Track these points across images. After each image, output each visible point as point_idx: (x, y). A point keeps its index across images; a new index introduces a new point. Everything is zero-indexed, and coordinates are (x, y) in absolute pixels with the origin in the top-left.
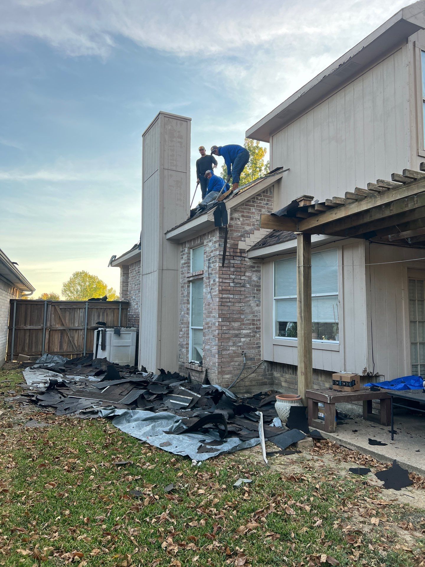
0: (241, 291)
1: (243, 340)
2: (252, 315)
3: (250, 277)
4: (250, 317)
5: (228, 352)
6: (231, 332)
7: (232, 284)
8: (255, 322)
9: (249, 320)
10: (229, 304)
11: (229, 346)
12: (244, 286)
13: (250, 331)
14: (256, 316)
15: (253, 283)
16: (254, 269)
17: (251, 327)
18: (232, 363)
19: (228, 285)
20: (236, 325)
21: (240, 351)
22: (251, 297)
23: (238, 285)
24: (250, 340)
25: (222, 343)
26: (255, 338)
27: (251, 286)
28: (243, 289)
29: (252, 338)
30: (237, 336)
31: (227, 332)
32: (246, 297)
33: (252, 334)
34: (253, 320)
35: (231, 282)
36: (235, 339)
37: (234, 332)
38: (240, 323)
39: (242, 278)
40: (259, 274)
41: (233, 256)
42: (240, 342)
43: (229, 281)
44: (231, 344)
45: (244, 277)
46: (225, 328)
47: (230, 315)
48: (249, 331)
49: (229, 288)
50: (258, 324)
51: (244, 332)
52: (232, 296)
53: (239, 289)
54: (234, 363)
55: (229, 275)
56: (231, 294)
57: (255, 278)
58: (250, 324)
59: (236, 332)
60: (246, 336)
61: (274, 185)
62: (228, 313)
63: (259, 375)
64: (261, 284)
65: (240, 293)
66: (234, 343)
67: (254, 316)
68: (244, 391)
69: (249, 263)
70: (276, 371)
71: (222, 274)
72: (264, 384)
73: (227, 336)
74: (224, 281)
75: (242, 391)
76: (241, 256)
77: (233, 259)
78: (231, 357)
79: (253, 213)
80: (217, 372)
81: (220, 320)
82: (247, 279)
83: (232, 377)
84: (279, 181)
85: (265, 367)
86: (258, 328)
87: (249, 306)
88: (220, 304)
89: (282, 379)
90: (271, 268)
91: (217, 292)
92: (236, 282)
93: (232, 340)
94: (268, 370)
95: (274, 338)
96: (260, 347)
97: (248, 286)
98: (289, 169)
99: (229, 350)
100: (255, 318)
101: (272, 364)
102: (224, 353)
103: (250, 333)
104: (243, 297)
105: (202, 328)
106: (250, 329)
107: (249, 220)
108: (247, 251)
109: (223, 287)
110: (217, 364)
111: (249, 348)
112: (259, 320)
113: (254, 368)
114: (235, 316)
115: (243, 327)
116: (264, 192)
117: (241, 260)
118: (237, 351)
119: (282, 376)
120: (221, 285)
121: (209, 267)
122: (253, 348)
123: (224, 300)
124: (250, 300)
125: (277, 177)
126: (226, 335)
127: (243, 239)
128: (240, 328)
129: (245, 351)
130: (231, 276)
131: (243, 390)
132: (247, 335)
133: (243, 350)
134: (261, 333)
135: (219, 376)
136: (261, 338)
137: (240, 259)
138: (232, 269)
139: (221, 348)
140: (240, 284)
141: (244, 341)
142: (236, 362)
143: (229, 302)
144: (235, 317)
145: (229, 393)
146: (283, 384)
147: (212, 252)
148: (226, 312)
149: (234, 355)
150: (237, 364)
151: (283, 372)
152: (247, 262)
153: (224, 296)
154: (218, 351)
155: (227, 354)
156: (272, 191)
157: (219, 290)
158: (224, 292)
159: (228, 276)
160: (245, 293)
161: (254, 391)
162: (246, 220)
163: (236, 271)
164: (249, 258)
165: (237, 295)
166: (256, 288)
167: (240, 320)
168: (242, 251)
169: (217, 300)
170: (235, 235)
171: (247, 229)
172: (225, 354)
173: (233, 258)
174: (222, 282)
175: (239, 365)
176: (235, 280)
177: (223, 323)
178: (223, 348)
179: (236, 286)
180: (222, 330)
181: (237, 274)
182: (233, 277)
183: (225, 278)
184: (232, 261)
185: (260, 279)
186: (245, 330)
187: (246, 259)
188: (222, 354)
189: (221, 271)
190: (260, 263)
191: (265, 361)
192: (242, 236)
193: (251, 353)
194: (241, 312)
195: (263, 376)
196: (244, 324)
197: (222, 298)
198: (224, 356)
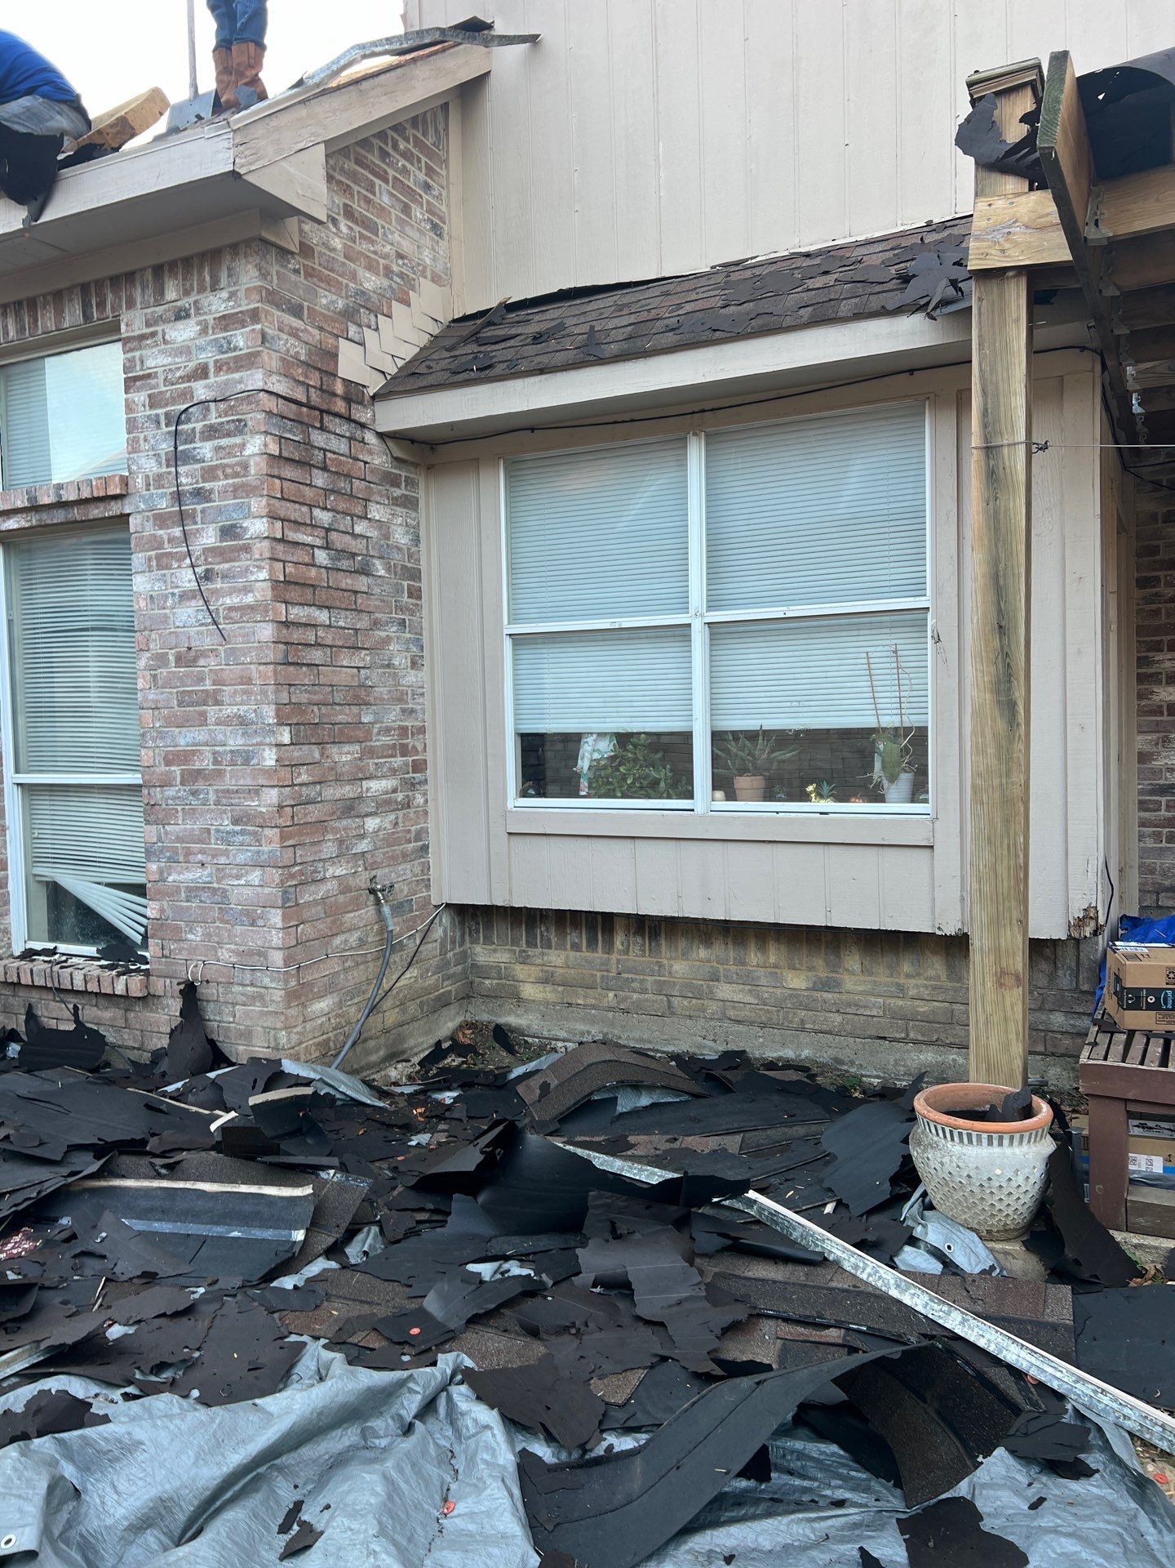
0: (356, 592)
1: (371, 824)
2: (398, 708)
4: (393, 717)
5: (322, 890)
6: (328, 792)
7: (322, 557)
8: (410, 741)
9: (388, 730)
10: (317, 656)
11: (324, 861)
12: (365, 571)
13: (395, 783)
14: (412, 711)
15: (396, 558)
16: (397, 492)
17: (398, 761)
18: (337, 941)
19: (307, 559)
20: (344, 755)
21: (363, 880)
22: (392, 622)
23: (345, 564)
25: (299, 853)
26: (412, 811)
27: (388, 570)
28: (362, 583)
29: (400, 813)
30: (350, 808)
31: (311, 792)
32: (376, 624)
33: (400, 796)
34: (403, 731)
35: (318, 542)
36: (345, 822)
37: (338, 792)
38: (357, 747)
39: (358, 529)
40: (414, 515)
41: (322, 411)
42: (362, 837)
43: (309, 540)
44: (329, 849)
45: (365, 523)
46: (304, 778)
47: (323, 710)
48: (389, 784)
49: (313, 572)
50: (420, 747)
51: (376, 786)
52: (323, 616)
53: (347, 582)
54: (344, 937)
55: (310, 507)
56: (320, 607)
57: (400, 537)
58: (393, 751)
59: (348, 791)
60: (384, 804)
62: (316, 698)
63: (427, 971)
64: (423, 567)
65: (350, 601)
66: (341, 842)
67: (403, 711)
68: (382, 1053)
69: (378, 458)
70: (488, 940)
71: (283, 499)
72: (443, 1003)
73: (314, 813)
74: (292, 536)
75: (374, 1058)
76: (349, 420)
77: (322, 428)
78: (333, 910)
79: (382, 211)
80: (278, 995)
81: (286, 738)
82: (373, 533)
83: (340, 1004)
84: (471, 91)
85: (445, 932)
86: (420, 766)
87: (388, 666)
88: (280, 657)
89: (520, 971)
90: (495, 486)
91: (261, 591)
92: (339, 546)
93: (335, 830)
94: (453, 942)
95: (510, 805)
96: (425, 849)
97: (382, 572)
99: (324, 879)
100: (408, 724)
101: (471, 916)
102: (306, 897)
103: (395, 791)
104: (363, 623)
105: (134, 778)
106: (394, 772)
107: (373, 242)
108: (373, 398)
109: (290, 569)
110: (277, 958)
111: (394, 860)
112: (422, 730)
113: (411, 946)
114: (341, 712)
115: (371, 763)
117: (350, 439)
118: (352, 882)
120: (281, 556)
121: (177, 458)
122: (405, 857)
123: (296, 635)
124: (388, 641)
125: (463, 64)
126: (310, 807)
127: (353, 330)
128: (361, 769)
129: (379, 873)
130: (317, 512)
131: (377, 1050)
132: (387, 802)
133: (373, 873)
134: (429, 787)
135: (292, 1012)
136: (430, 807)
137: (344, 428)
138: (320, 479)
139: (292, 876)
140: (354, 555)
141: (376, 832)
142: (349, 930)
143: (317, 645)
144: (341, 718)
148: (304, 698)
149: (341, 898)
150: (353, 938)
152: (370, 453)
153: (297, 613)
154: (285, 892)
155: (316, 902)
157: (275, 583)
158: (293, 594)
159: (305, 509)
160: (374, 603)
161: (411, 1042)
162: (362, 236)
163: (333, 491)
164: (381, 436)
165: (343, 613)
166: (405, 584)
167: (360, 734)
168: (354, 393)
169: (267, 632)
170: (324, 301)
171: (368, 285)
172: (308, 904)
173: (321, 421)
174: (282, 540)
175: (362, 943)
176: (333, 536)
177: (297, 753)
178: (301, 873)
179: (339, 565)
180: (293, 785)
181: (340, 508)
182: (324, 517)
183: (296, 522)
184: (318, 438)
185: (416, 541)
186: (377, 777)
187: (370, 437)
188: (297, 905)
189: (277, 482)
190: (416, 465)
191: (448, 905)
192: (349, 315)
193: (400, 876)
194: (360, 696)
195: (439, 969)
196: (371, 752)
197: (287, 624)
198: (306, 914)
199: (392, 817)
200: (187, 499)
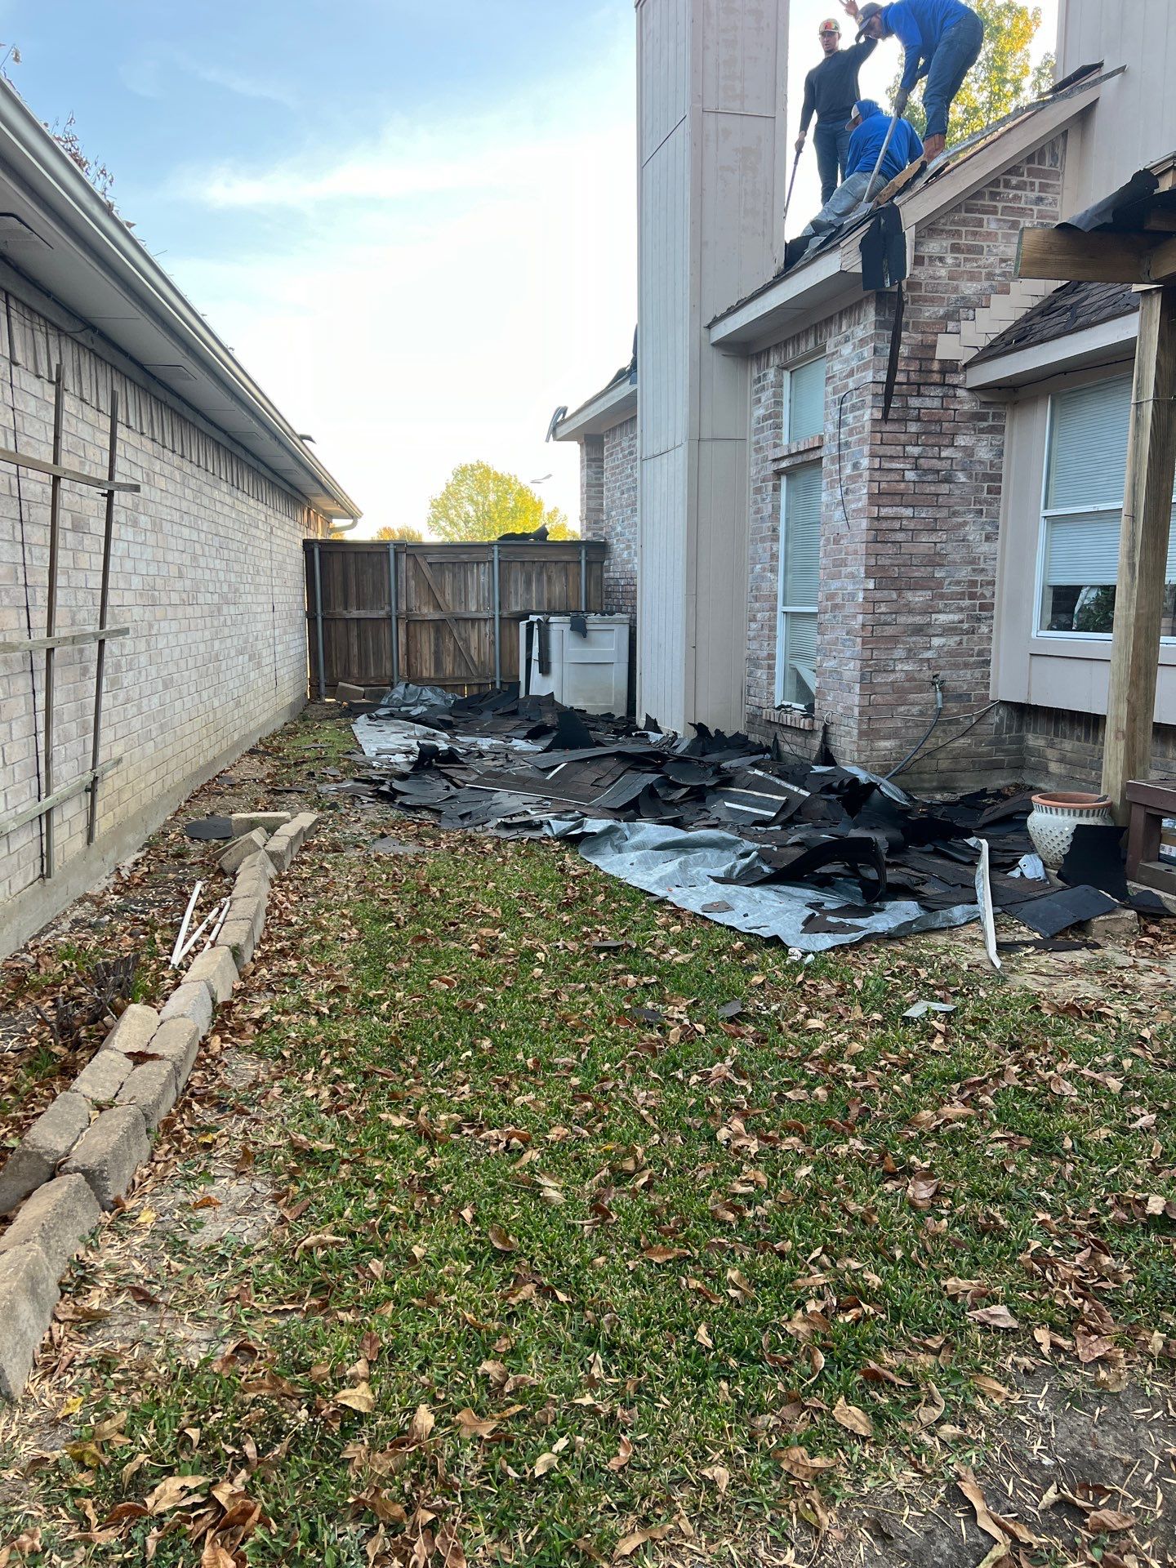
0: (938, 495)
1: (936, 642)
2: (969, 568)
3: (969, 451)
4: (964, 573)
5: (891, 677)
6: (902, 619)
7: (910, 475)
8: (979, 590)
9: (958, 583)
10: (900, 536)
11: (895, 660)
12: (948, 480)
13: (961, 617)
14: (983, 570)
15: (978, 468)
16: (985, 424)
17: (967, 602)
18: (902, 709)
19: (898, 478)
20: (918, 598)
21: (927, 674)
22: (970, 511)
23: (930, 478)
24: (961, 643)
25: (875, 653)
26: (976, 637)
27: (970, 477)
28: (944, 488)
29: (965, 637)
30: (918, 630)
31: (889, 618)
32: (955, 514)
33: (966, 626)
34: (973, 583)
35: (908, 467)
36: (914, 639)
37: (911, 620)
38: (930, 593)
39: (943, 454)
40: (999, 437)
41: (919, 385)
42: (929, 649)
43: (901, 466)
44: (900, 653)
45: (951, 449)
46: (883, 609)
47: (903, 569)
48: (956, 617)
49: (903, 485)
50: (988, 594)
51: (943, 618)
52: (908, 512)
53: (932, 489)
54: (907, 708)
55: (904, 446)
56: (906, 506)
57: (984, 453)
58: (961, 597)
59: (918, 619)
60: (948, 630)
61: (1067, 131)
62: (896, 562)
63: (981, 742)
64: (1004, 472)
65: (934, 501)
66: (910, 650)
67: (974, 570)
68: (935, 784)
69: (967, 403)
70: (1035, 732)
71: (882, 444)
72: (996, 766)
73: (889, 631)
74: (886, 465)
75: (926, 785)
76: (943, 385)
77: (919, 395)
78: (900, 692)
79: (990, 235)
80: (855, 732)
81: (871, 586)
82: (958, 455)
83: (901, 747)
84: (1085, 115)
85: (1001, 720)
86: (988, 607)
87: (963, 541)
88: (871, 538)
89: (1051, 754)
90: (1042, 417)
91: (865, 501)
92: (926, 467)
93: (904, 643)
94: (1009, 729)
95: (1034, 635)
96: (987, 663)
97: (963, 480)
98: (1122, 69)
99: (893, 671)
100: (979, 578)
101: (1024, 713)
102: (879, 679)
103: (961, 622)
104: (944, 513)
105: (814, 609)
106: (961, 610)
107: (976, 260)
108: (966, 366)
109: (884, 485)
110: (856, 710)
111: (956, 666)
112: (992, 583)
113: (967, 723)
114: (918, 571)
115: (941, 604)
116: (1030, 159)
117: (942, 397)
118: (916, 675)
119: (1051, 745)
120: (877, 479)
121: (840, 424)
122: (966, 665)
123: (885, 525)
124: (965, 523)
125: (1079, 101)
126: (886, 627)
127: (951, 326)
128: (931, 607)
129: (941, 673)
130: (909, 449)
131: (931, 781)
132: (955, 629)
133: (936, 672)
134: (994, 621)
135: (863, 743)
136: (994, 636)
137: (939, 391)
138: (913, 427)
139: (870, 666)
140: (938, 472)
141: (941, 647)
142: (912, 704)
143: (901, 529)
144: (916, 574)
145: (889, 790)
146: (1054, 767)
147: (851, 374)
148: (888, 562)
149: (907, 684)
150: (915, 710)
151: (1056, 735)
152: (960, 402)
153: (885, 511)
154: (862, 675)
155: (886, 684)
156: (1059, 152)
157: (871, 495)
158: (885, 500)
159: (899, 448)
160: (952, 501)
161: (962, 784)
162: (966, 260)
163: (924, 433)
164: (970, 390)
165: (925, 509)
166: (986, 485)
167: (933, 585)
168: (949, 367)
169: (864, 524)
170: (927, 314)
171: (967, 292)
172: (881, 684)
173: (919, 391)
174: (880, 469)
175: (922, 714)
176: (922, 461)
177: (879, 595)
178: (876, 665)
179: (925, 478)
180: (874, 613)
181: (930, 442)
182: (915, 451)
183: (891, 457)
184: (914, 402)
185: (1000, 454)
186: (945, 612)
187: (961, 393)
188: (871, 683)
189: (879, 435)
190: (1005, 404)
191: (1002, 702)
192: (950, 316)
193: (960, 679)
194: (935, 560)
195: (990, 744)
196: (942, 597)
197: (878, 518)
198: (878, 689)
199: (957, 638)
200: (843, 448)
